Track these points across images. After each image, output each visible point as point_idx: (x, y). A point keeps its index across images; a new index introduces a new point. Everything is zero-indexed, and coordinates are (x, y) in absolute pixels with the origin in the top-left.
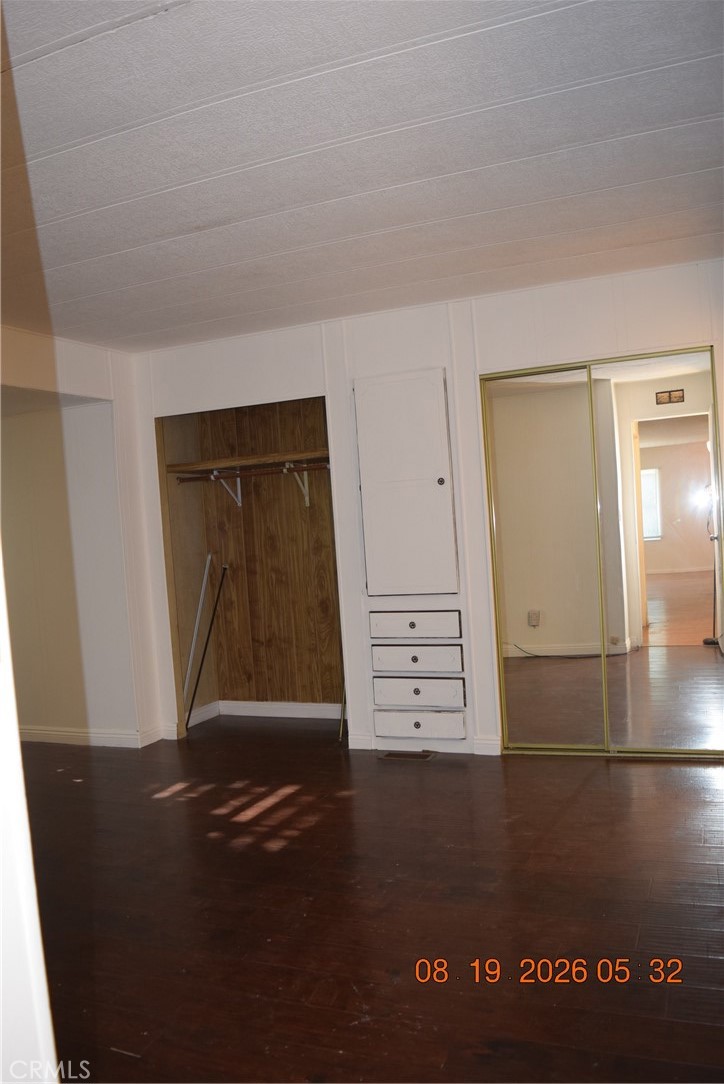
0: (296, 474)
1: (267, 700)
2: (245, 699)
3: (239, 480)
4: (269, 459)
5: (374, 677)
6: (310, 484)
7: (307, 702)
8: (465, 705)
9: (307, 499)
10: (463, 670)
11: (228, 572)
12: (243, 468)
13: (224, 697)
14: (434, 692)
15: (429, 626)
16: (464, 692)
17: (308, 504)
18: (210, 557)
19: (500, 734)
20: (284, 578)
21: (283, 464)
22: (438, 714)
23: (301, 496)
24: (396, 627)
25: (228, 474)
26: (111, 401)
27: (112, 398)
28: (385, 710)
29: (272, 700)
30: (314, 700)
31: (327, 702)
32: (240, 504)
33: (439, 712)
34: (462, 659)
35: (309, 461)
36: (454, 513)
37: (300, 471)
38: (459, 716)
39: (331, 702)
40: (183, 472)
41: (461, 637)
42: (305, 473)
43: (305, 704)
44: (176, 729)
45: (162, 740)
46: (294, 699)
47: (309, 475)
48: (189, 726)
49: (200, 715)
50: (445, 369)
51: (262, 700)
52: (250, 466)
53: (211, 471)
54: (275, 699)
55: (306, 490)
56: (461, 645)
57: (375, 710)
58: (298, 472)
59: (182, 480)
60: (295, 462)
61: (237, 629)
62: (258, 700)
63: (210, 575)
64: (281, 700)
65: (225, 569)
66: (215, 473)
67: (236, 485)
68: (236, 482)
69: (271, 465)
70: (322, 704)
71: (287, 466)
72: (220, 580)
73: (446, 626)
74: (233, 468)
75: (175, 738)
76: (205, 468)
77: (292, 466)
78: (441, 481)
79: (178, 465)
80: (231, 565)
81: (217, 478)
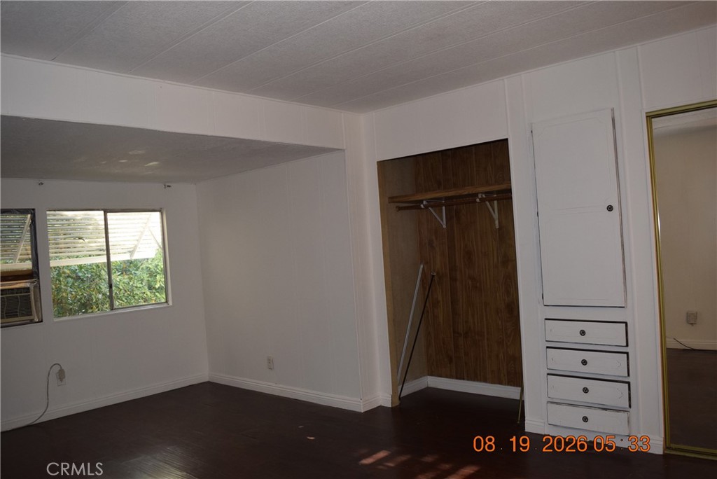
0: (487, 203)
1: (464, 379)
2: (447, 377)
3: (444, 207)
4: (465, 191)
5: (548, 374)
6: (499, 211)
7: (495, 383)
8: (630, 406)
9: (497, 222)
10: (629, 375)
11: (436, 278)
12: (447, 198)
13: (432, 374)
14: (601, 392)
15: (598, 335)
16: (630, 394)
17: (497, 226)
18: (422, 266)
19: (663, 435)
20: (478, 284)
21: (476, 195)
22: (604, 411)
23: (492, 220)
24: (568, 333)
25: (435, 203)
26: (344, 150)
27: (345, 148)
28: (557, 403)
29: (468, 380)
30: (500, 383)
31: (511, 385)
32: (445, 226)
33: (606, 409)
34: (628, 365)
35: (498, 192)
36: (622, 236)
37: (491, 201)
38: (624, 416)
39: (514, 386)
40: (399, 202)
41: (627, 345)
42: (496, 202)
43: (493, 385)
44: (390, 399)
45: (381, 407)
46: (485, 380)
47: (498, 203)
48: (402, 396)
49: (412, 387)
50: (613, 110)
51: (460, 379)
52: (451, 197)
53: (421, 202)
54: (470, 378)
55: (496, 216)
56: (627, 353)
57: (548, 402)
58: (489, 201)
59: (400, 209)
60: (486, 193)
61: (442, 322)
62: (457, 378)
63: (422, 280)
64: (474, 381)
65: (433, 276)
66: (425, 202)
67: (442, 212)
68: (442, 209)
69: (469, 195)
70: (507, 387)
71: (480, 196)
72: (429, 284)
73: (613, 335)
74: (440, 199)
75: (390, 406)
76: (417, 199)
77: (484, 196)
78: (610, 208)
79: (397, 197)
80: (438, 273)
81: (426, 207)
